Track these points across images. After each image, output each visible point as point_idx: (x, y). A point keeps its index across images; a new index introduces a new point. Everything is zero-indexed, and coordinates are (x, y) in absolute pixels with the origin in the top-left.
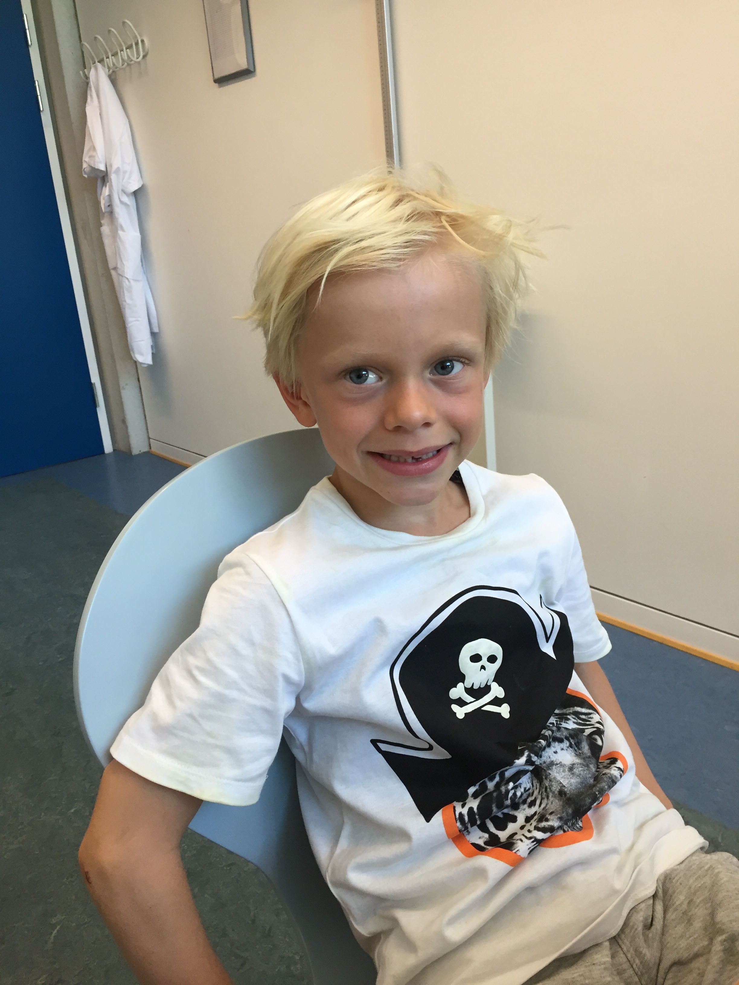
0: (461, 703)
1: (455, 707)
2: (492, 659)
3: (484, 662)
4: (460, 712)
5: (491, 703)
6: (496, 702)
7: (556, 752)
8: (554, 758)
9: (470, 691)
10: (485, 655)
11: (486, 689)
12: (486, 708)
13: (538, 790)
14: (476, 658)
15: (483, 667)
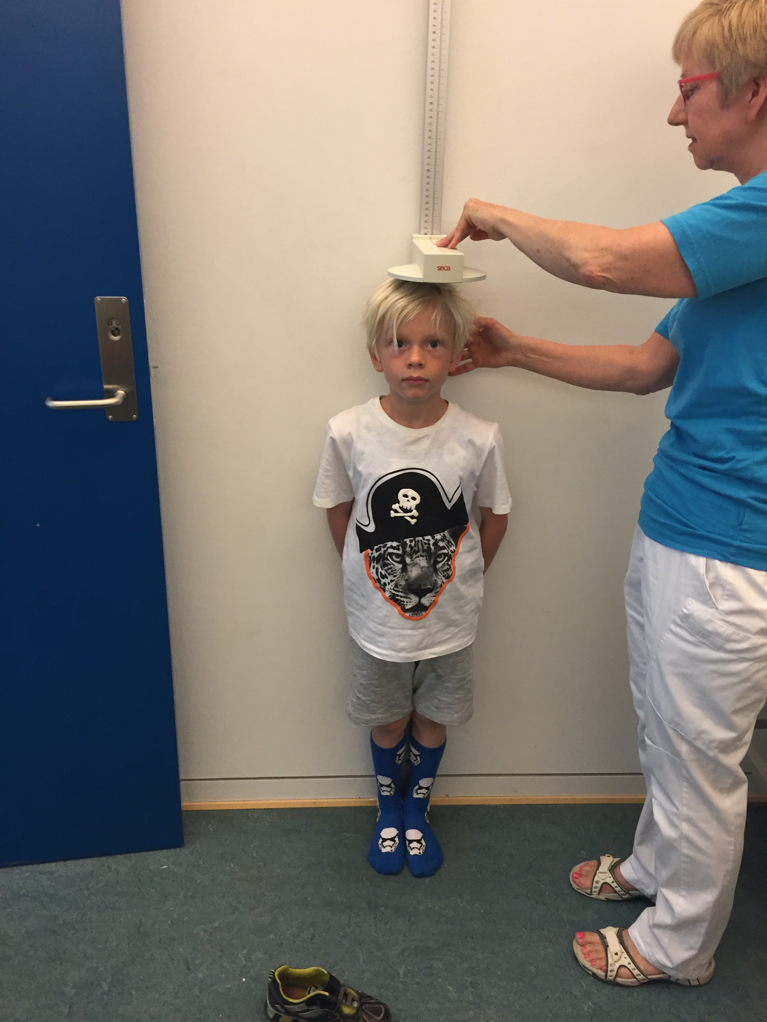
0: (396, 511)
1: (392, 512)
2: (414, 499)
3: (409, 498)
4: (393, 514)
5: (410, 517)
6: (412, 517)
7: (420, 560)
8: (419, 562)
9: (401, 508)
10: (410, 496)
11: (411, 511)
12: (406, 518)
13: (399, 573)
14: (406, 496)
15: (408, 501)
